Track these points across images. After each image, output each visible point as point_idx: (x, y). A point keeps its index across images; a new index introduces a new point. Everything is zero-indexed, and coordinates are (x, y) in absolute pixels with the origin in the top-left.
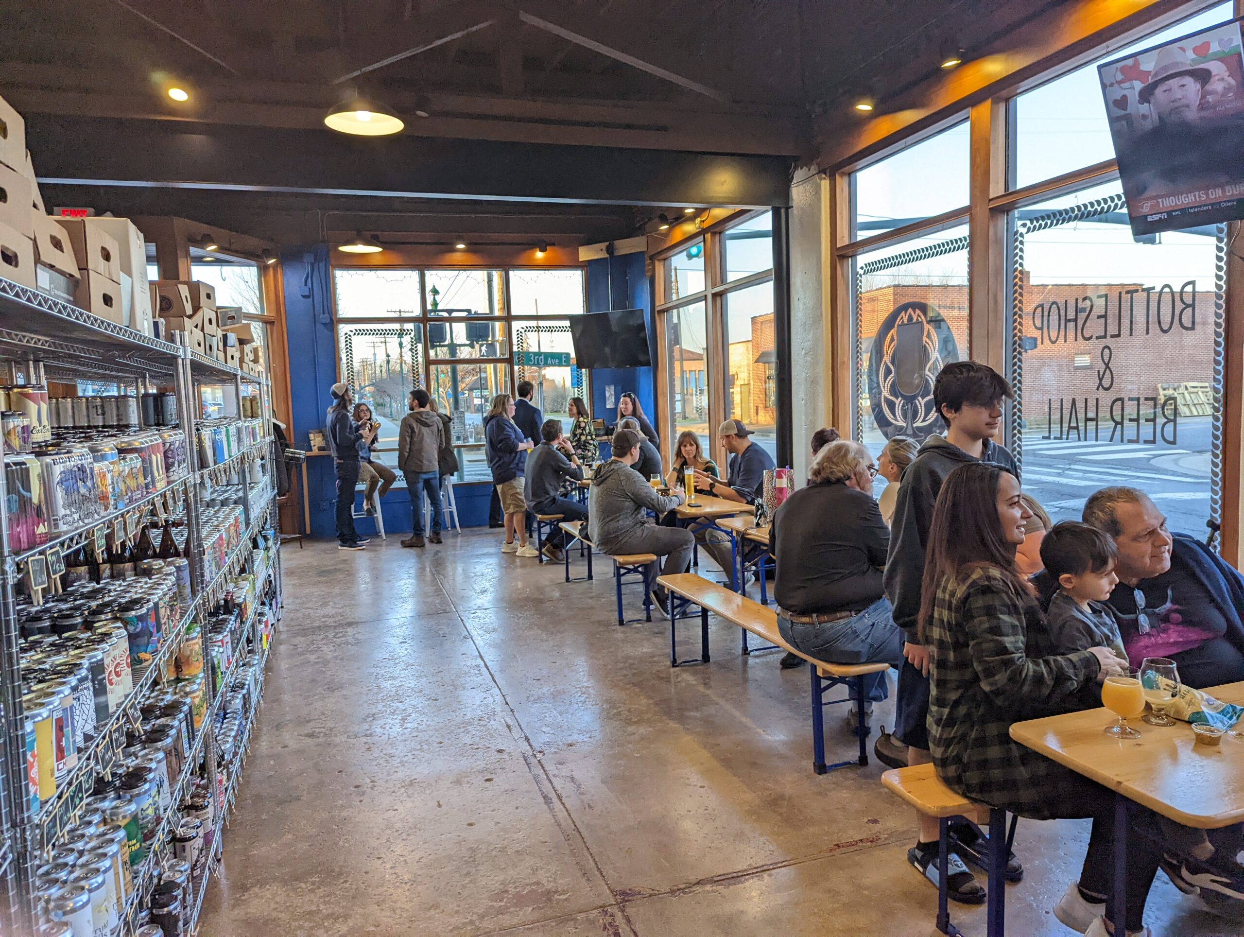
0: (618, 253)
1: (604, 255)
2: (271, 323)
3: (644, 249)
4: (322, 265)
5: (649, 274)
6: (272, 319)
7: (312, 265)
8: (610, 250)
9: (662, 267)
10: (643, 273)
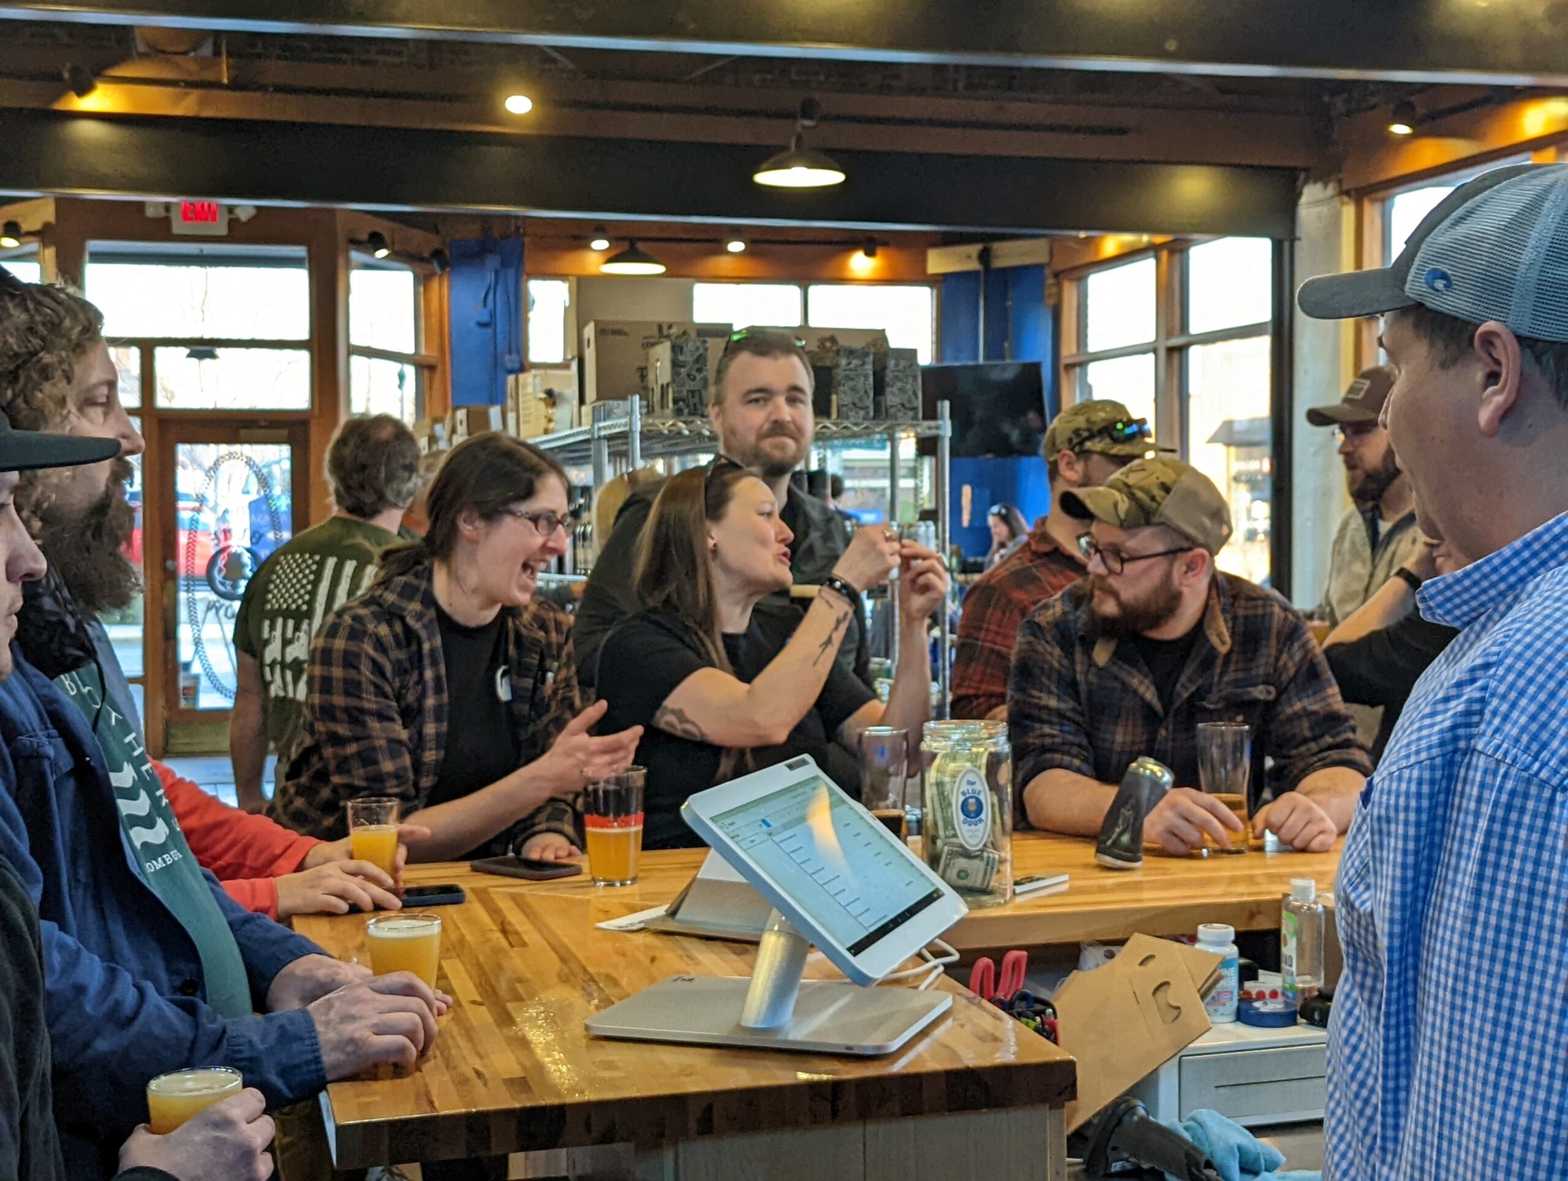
0: (999, 263)
1: (974, 265)
2: (431, 368)
3: (1043, 259)
4: (511, 272)
5: (1051, 302)
6: (432, 361)
7: (497, 273)
8: (985, 257)
9: (1074, 292)
10: (1039, 299)
